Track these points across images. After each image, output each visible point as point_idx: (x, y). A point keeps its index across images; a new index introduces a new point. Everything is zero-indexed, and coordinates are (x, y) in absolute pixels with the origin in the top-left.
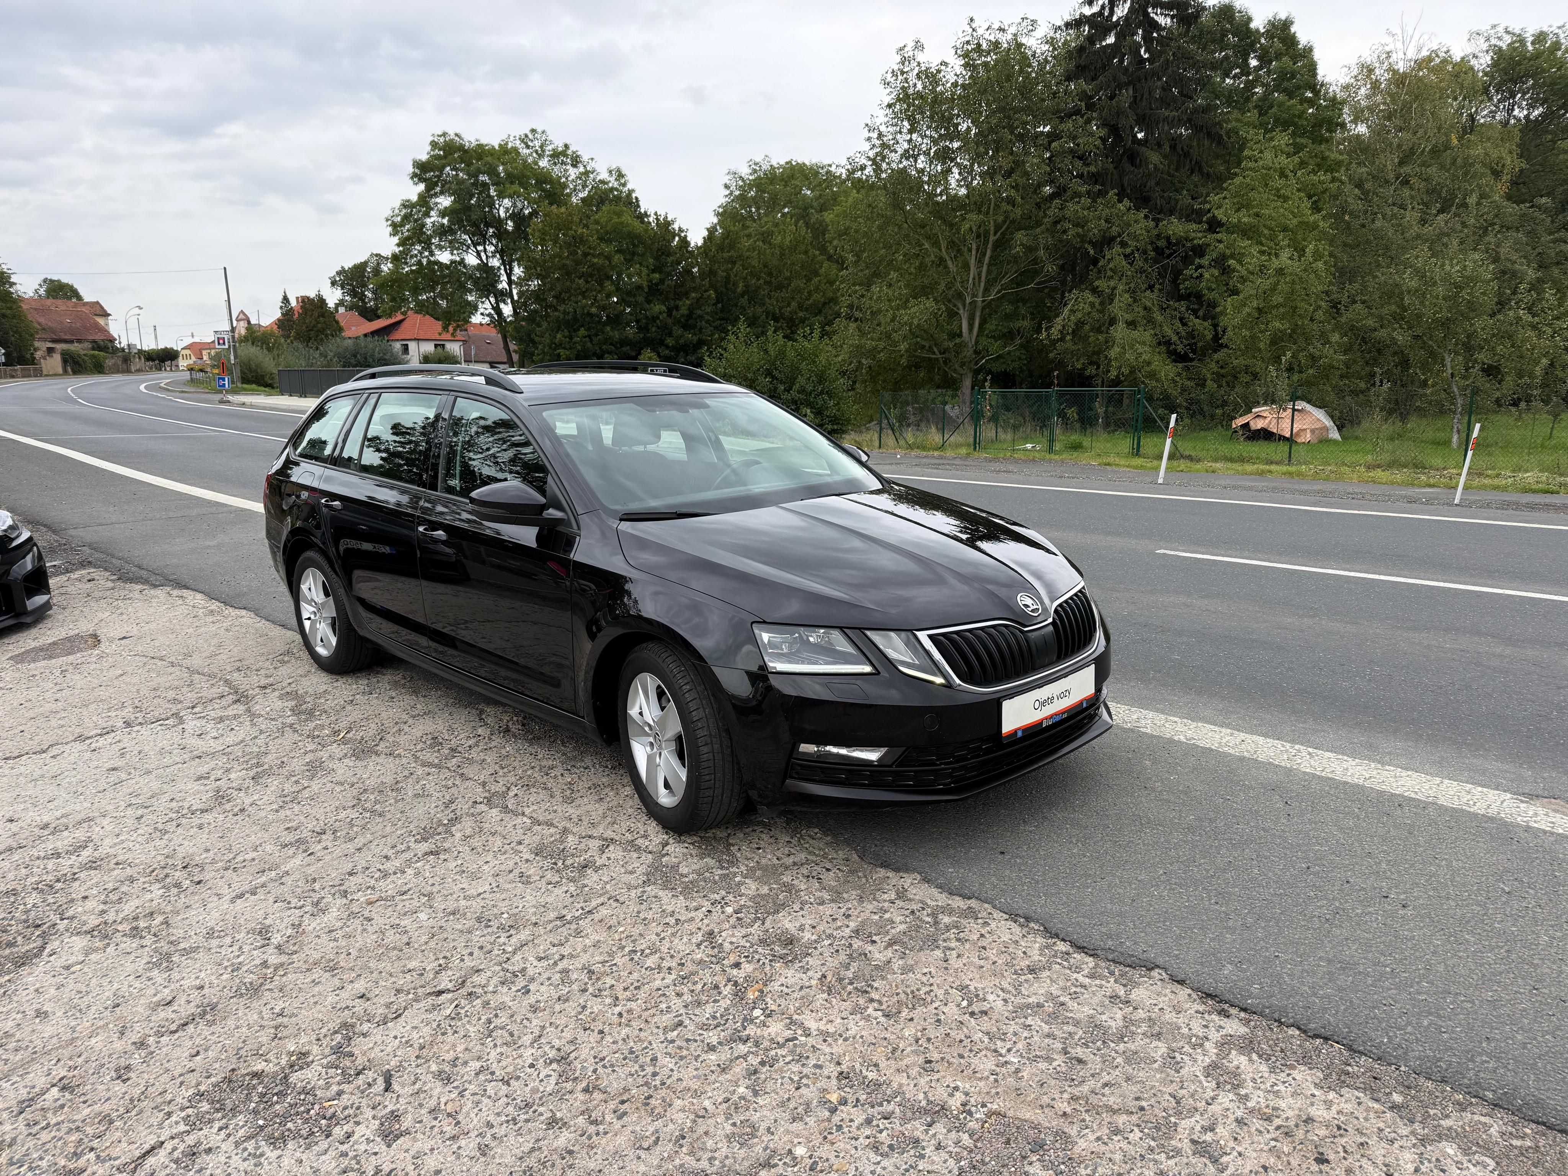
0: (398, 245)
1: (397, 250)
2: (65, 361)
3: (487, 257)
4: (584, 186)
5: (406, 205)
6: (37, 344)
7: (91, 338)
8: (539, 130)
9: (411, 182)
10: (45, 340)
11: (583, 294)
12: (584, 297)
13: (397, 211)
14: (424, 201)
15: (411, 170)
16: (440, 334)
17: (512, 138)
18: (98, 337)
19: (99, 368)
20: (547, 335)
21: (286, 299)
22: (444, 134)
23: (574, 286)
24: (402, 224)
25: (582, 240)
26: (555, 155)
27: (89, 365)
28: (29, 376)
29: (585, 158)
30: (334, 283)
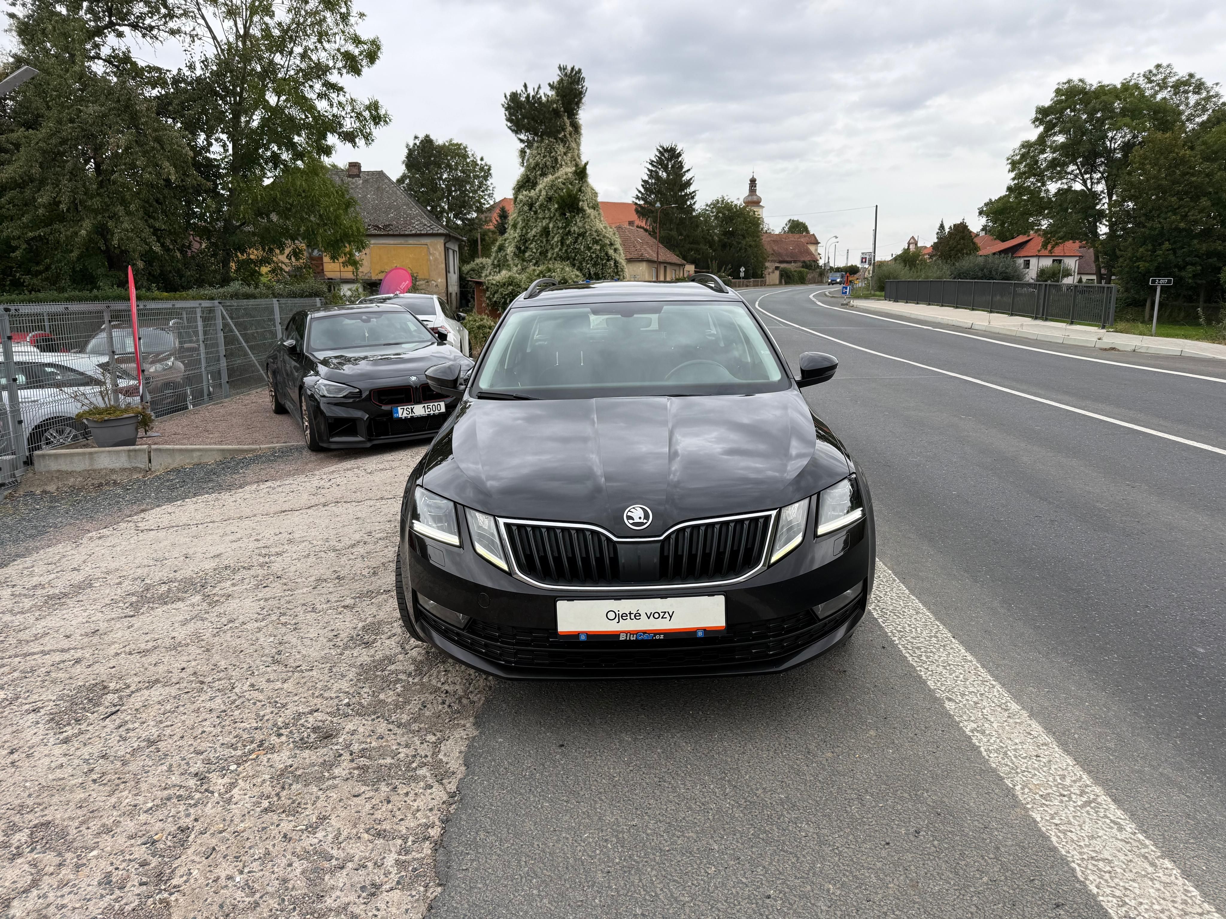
0: (1014, 179)
1: (1012, 183)
2: (781, 276)
3: (1092, 183)
4: (1204, 110)
5: (1027, 145)
6: (767, 264)
7: (803, 259)
8: (1165, 64)
9: (1033, 126)
10: (774, 261)
11: (1174, 211)
12: (1175, 214)
13: (1017, 151)
14: (1041, 140)
15: (1033, 115)
16: (1039, 251)
17: (1135, 76)
18: (807, 259)
19: (802, 280)
20: (1130, 249)
21: (942, 227)
22: (1069, 82)
23: (1166, 203)
24: (1020, 162)
25: (1183, 161)
26: (1177, 86)
27: (796, 278)
28: (757, 286)
29: (1209, 83)
30: (981, 213)
